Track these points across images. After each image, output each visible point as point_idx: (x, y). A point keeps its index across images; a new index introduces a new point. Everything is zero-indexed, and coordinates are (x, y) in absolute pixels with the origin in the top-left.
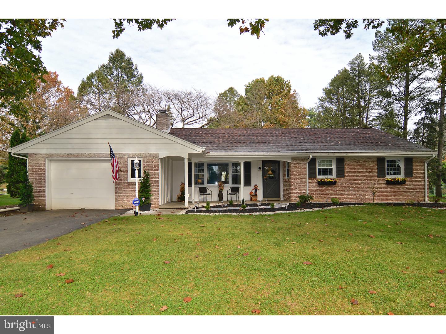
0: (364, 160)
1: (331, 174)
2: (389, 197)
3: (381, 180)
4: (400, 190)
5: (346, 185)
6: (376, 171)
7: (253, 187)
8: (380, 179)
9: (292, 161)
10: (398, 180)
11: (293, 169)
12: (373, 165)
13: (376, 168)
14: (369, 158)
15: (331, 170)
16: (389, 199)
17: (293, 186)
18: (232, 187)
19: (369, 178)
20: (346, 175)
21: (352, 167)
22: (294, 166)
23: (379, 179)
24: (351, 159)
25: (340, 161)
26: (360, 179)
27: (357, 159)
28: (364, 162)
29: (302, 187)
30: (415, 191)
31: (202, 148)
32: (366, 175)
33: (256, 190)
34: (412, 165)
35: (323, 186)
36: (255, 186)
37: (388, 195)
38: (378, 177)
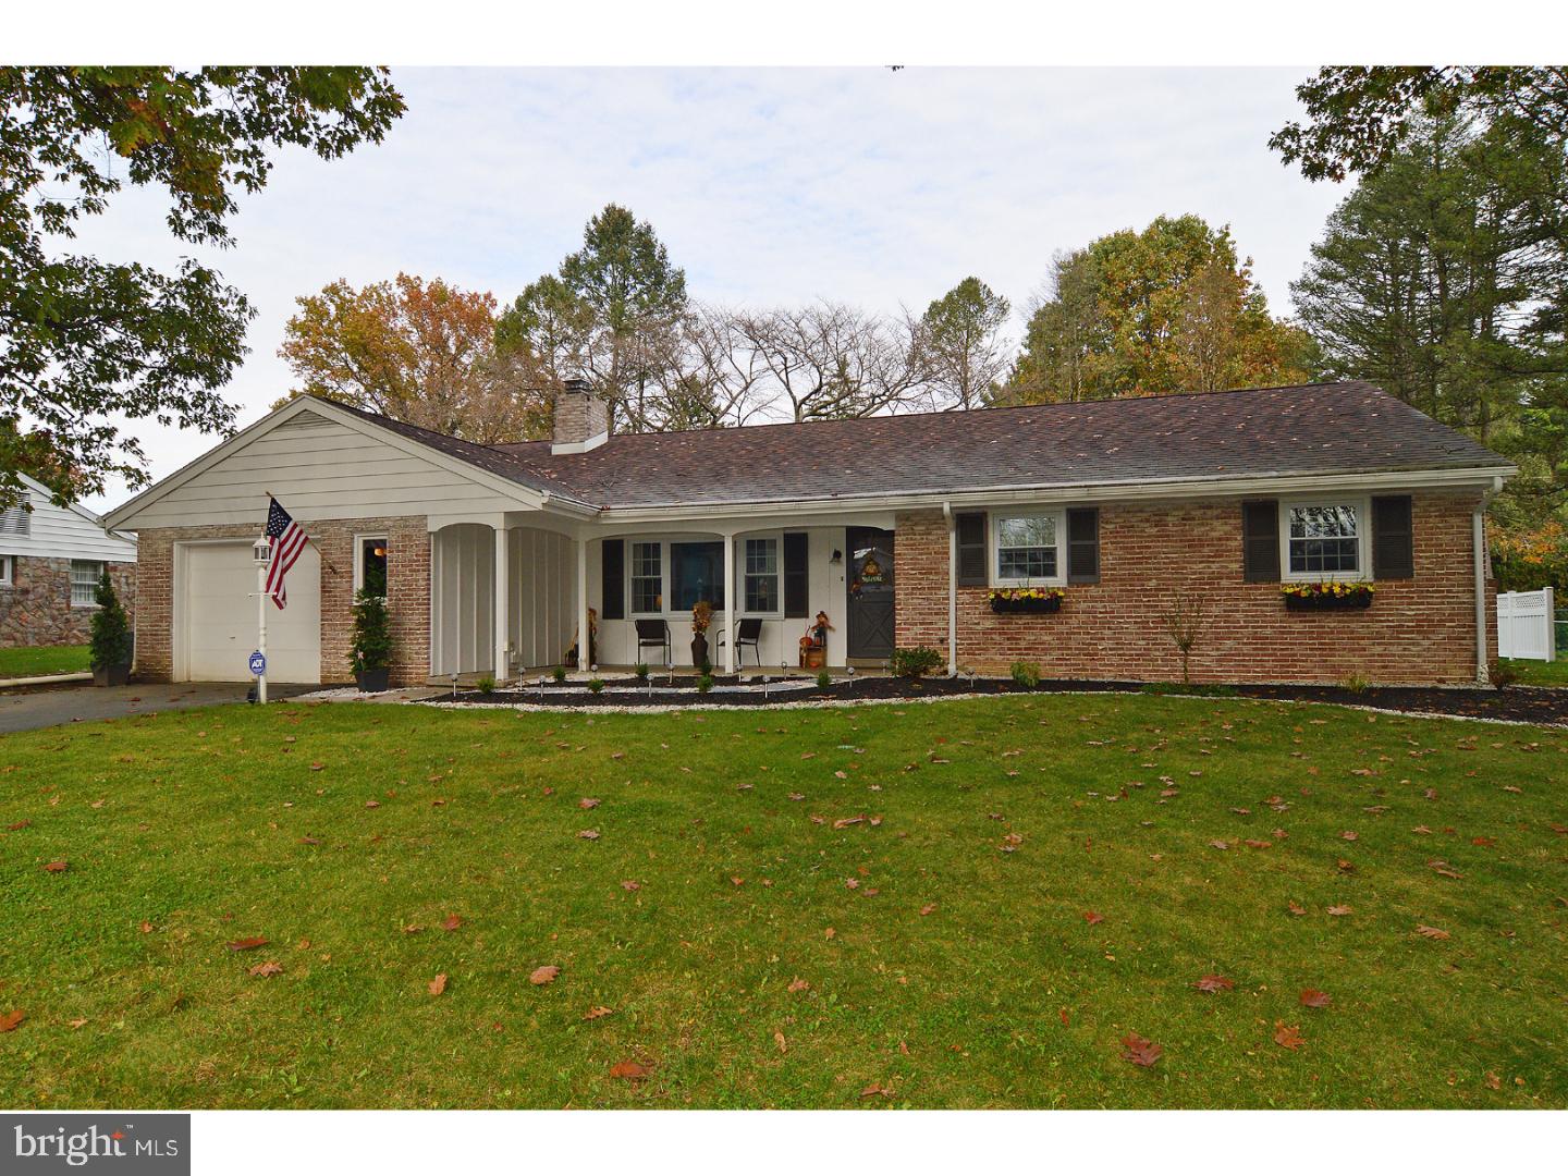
0: (1181, 513)
1: (1050, 571)
2: (1298, 661)
3: (1261, 591)
4: (1352, 632)
5: (1106, 612)
6: (1239, 555)
7: (812, 621)
8: (1257, 589)
9: (896, 526)
10: (1331, 590)
11: (900, 554)
12: (1222, 533)
13: (1237, 541)
14: (1206, 505)
15: (1050, 554)
16: (1301, 672)
17: (900, 615)
18: (742, 620)
19: (1207, 584)
20: (1106, 574)
21: (1132, 542)
22: (904, 545)
23: (1251, 589)
24: (1129, 512)
25: (1083, 520)
26: (1167, 590)
27: (1157, 511)
28: (1183, 519)
29: (934, 618)
30: (1429, 639)
31: (540, 494)
32: (1194, 573)
33: (822, 629)
34: (1407, 525)
35: (1014, 616)
36: (818, 616)
37: (1295, 655)
38: (1247, 579)
